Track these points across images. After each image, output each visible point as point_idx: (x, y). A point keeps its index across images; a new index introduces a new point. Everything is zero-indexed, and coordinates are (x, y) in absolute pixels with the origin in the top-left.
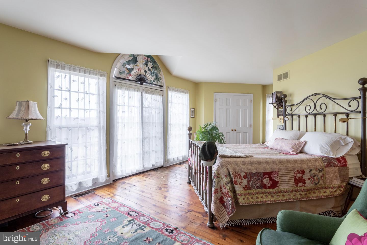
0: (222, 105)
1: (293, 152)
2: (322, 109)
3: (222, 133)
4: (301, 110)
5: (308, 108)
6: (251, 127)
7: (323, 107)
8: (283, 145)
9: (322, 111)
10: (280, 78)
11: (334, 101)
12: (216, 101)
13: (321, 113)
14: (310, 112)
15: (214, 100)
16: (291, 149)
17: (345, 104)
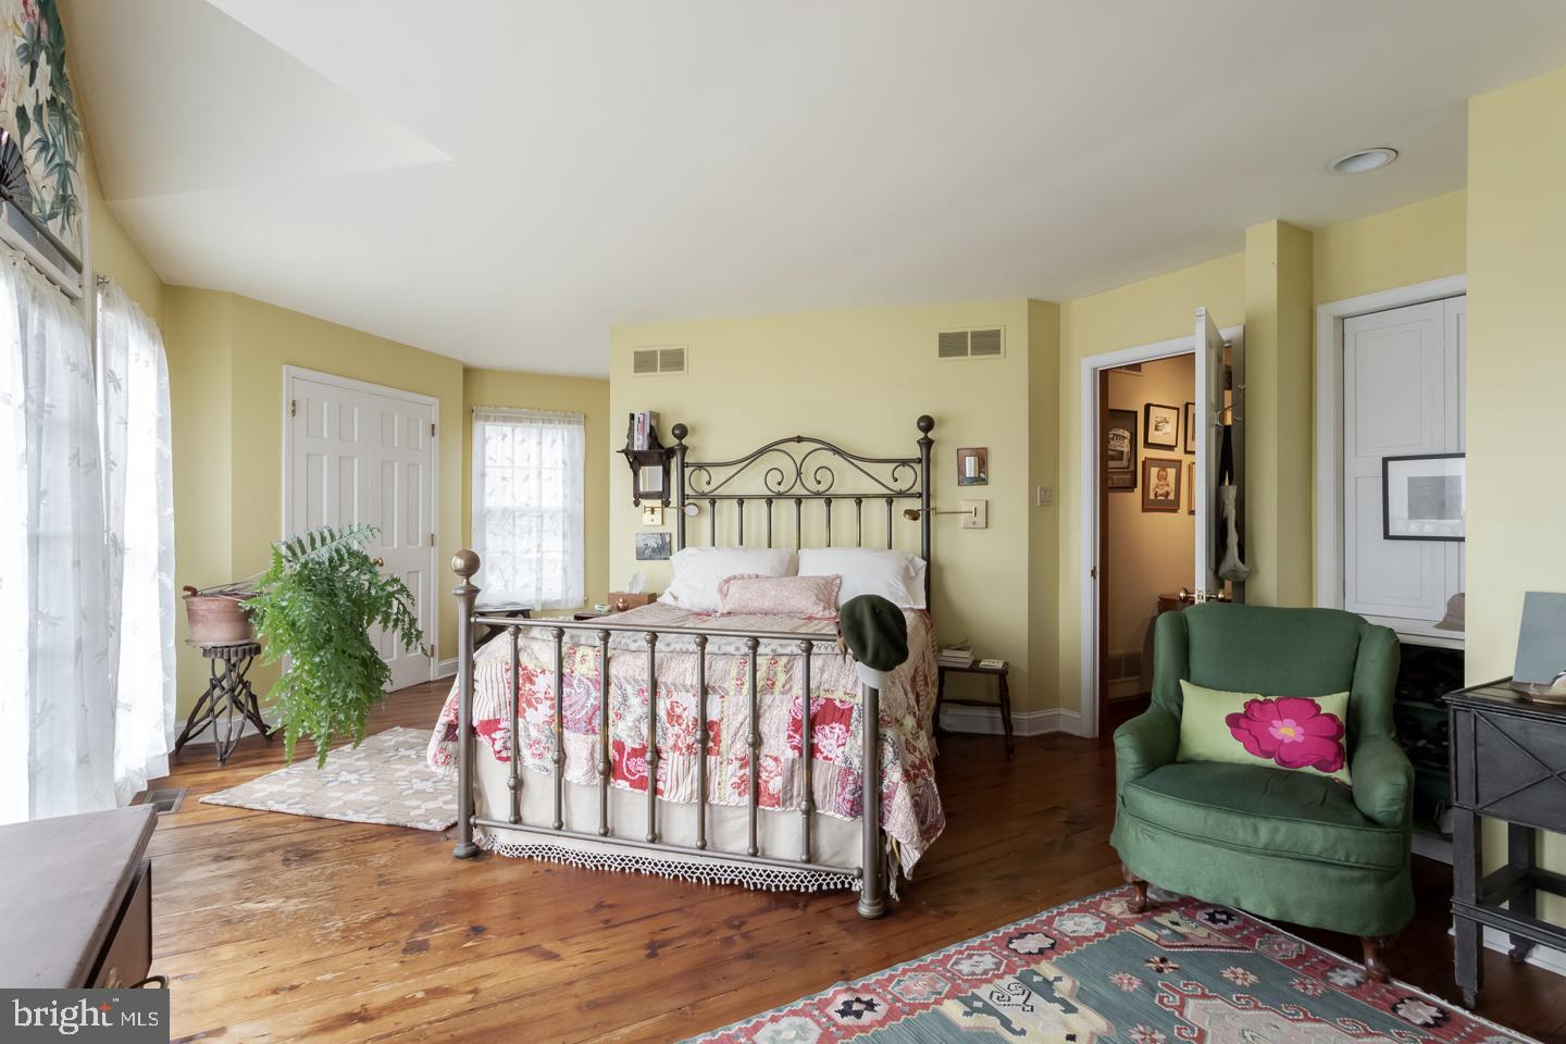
0: (323, 438)
1: (827, 612)
2: (819, 482)
3: (396, 581)
4: (752, 482)
5: (774, 477)
6: (432, 544)
7: (825, 477)
8: (786, 594)
9: (821, 488)
10: (644, 362)
11: (856, 466)
12: (293, 411)
13: (817, 495)
14: (782, 489)
15: (285, 408)
16: (816, 604)
17: (883, 472)
